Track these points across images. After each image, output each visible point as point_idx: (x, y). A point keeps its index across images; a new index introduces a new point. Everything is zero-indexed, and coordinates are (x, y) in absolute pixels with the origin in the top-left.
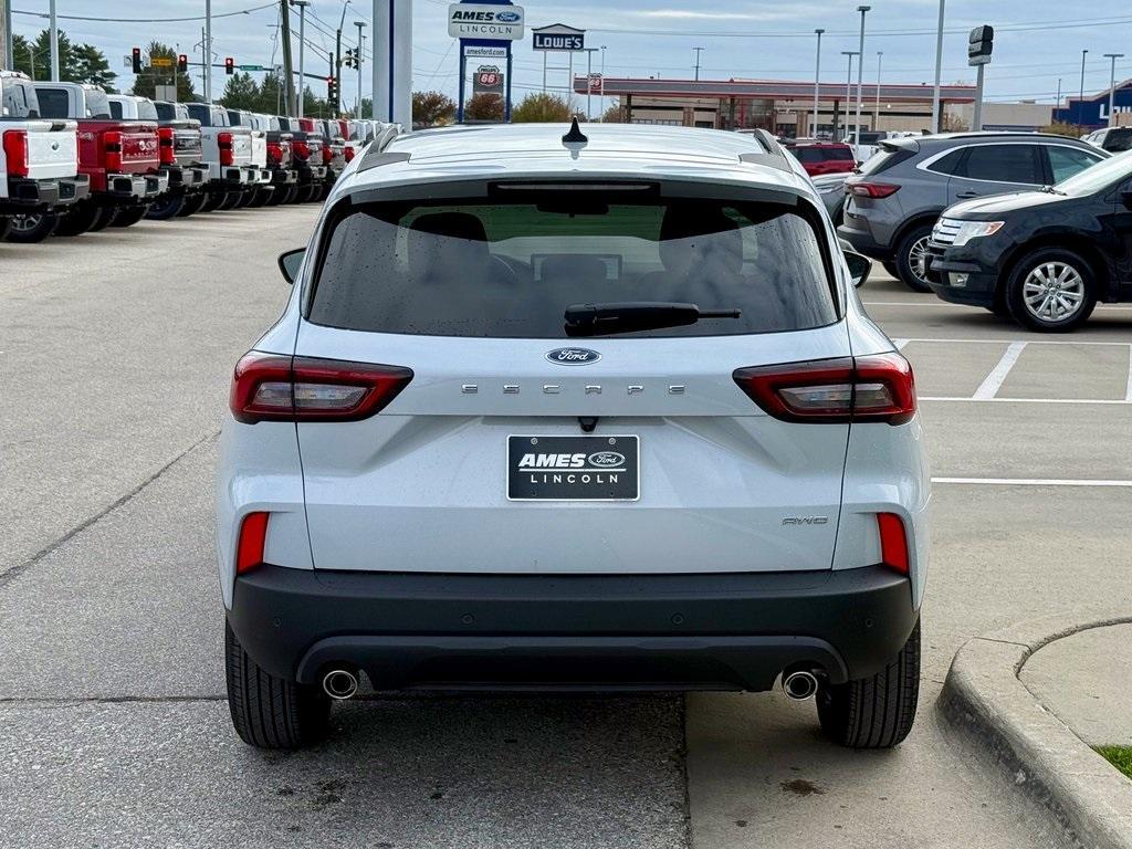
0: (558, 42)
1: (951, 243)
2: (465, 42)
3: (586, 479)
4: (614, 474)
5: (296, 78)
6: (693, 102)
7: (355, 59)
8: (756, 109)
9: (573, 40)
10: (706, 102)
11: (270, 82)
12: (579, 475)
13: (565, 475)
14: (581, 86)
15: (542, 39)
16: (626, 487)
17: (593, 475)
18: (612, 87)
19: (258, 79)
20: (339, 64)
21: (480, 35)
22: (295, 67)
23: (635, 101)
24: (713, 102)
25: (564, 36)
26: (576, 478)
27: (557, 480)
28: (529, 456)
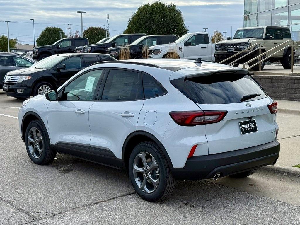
1: (17, 82)
3: (250, 129)
4: (253, 127)
12: (249, 128)
13: (247, 128)
16: (255, 130)
17: (251, 128)
26: (249, 129)
27: (246, 129)
28: (242, 126)
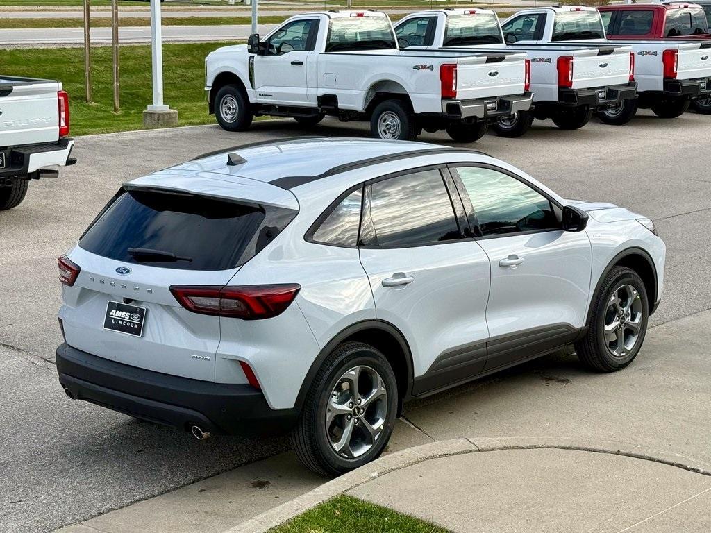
4: (136, 323)
12: (127, 322)
13: (123, 321)
16: (137, 330)
17: (130, 323)
26: (126, 324)
27: (120, 322)
28: (114, 311)
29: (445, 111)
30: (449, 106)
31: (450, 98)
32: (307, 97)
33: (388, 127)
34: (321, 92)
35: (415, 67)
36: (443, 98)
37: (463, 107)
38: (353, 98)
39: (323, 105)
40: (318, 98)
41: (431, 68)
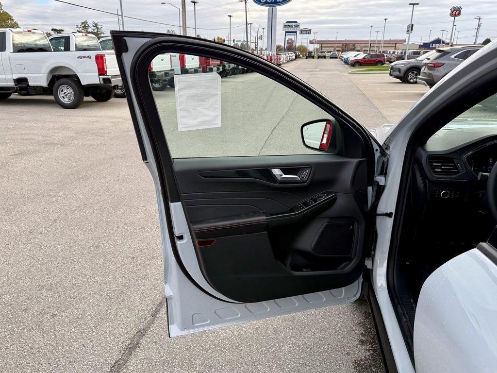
0: (305, 32)
2: (286, 32)
5: (249, 43)
6: (336, 45)
7: (261, 38)
8: (351, 46)
9: (309, 32)
10: (339, 45)
11: (242, 44)
14: (312, 42)
15: (302, 32)
18: (318, 42)
19: (239, 44)
20: (258, 39)
21: (290, 30)
22: (249, 40)
23: (323, 45)
24: (341, 45)
25: (307, 31)
29: (102, 82)
30: (104, 80)
31: (104, 75)
32: (6, 80)
33: (65, 94)
34: (16, 76)
35: (79, 58)
36: (99, 75)
37: (112, 80)
38: (39, 79)
39: (18, 84)
40: (14, 80)
41: (89, 57)
